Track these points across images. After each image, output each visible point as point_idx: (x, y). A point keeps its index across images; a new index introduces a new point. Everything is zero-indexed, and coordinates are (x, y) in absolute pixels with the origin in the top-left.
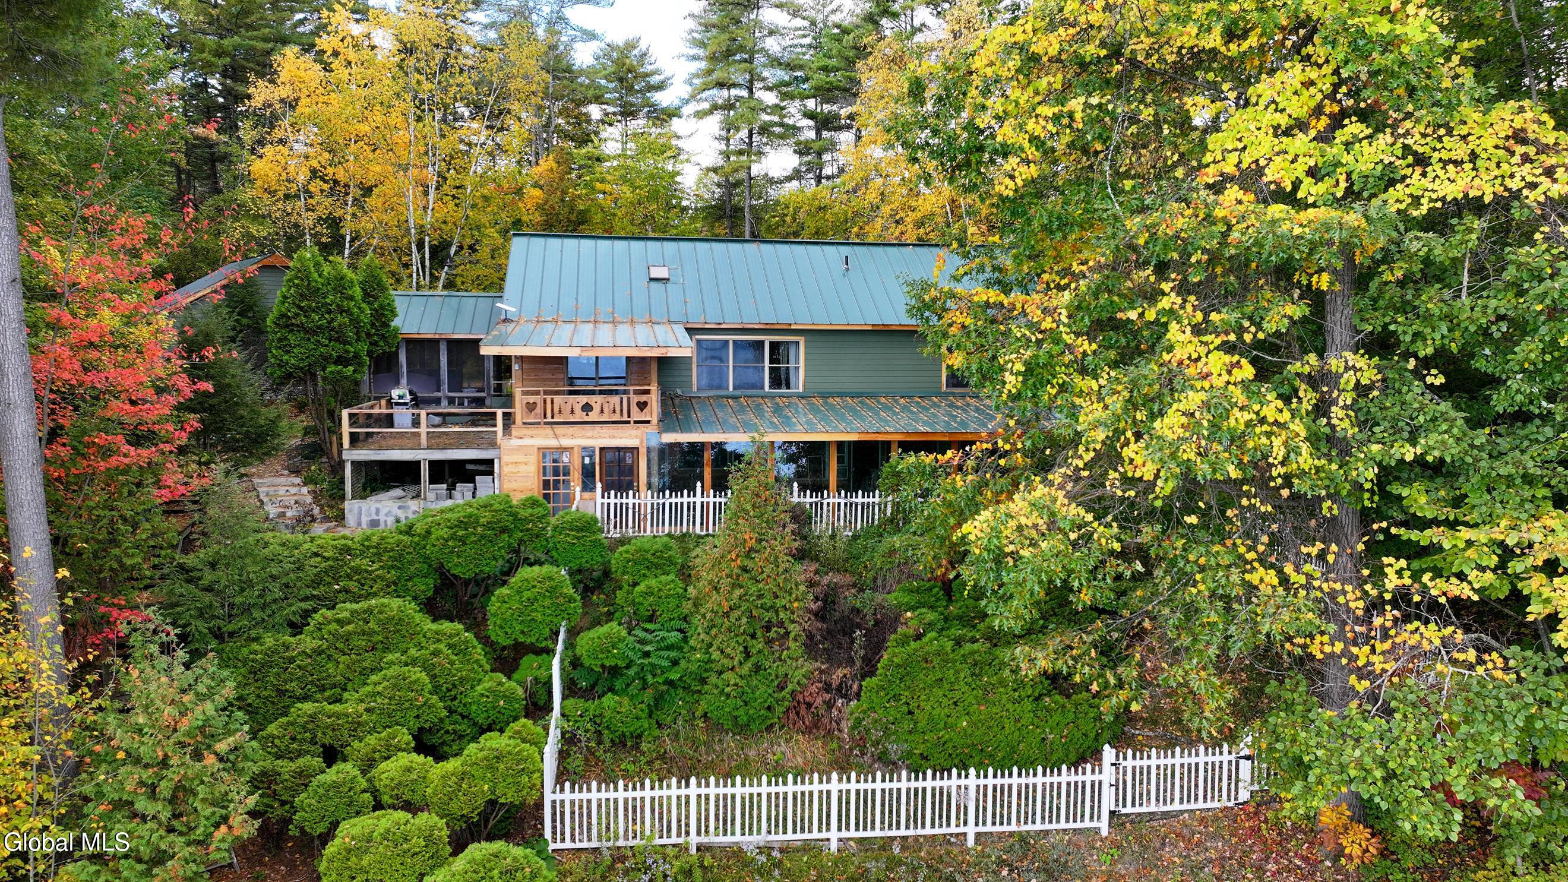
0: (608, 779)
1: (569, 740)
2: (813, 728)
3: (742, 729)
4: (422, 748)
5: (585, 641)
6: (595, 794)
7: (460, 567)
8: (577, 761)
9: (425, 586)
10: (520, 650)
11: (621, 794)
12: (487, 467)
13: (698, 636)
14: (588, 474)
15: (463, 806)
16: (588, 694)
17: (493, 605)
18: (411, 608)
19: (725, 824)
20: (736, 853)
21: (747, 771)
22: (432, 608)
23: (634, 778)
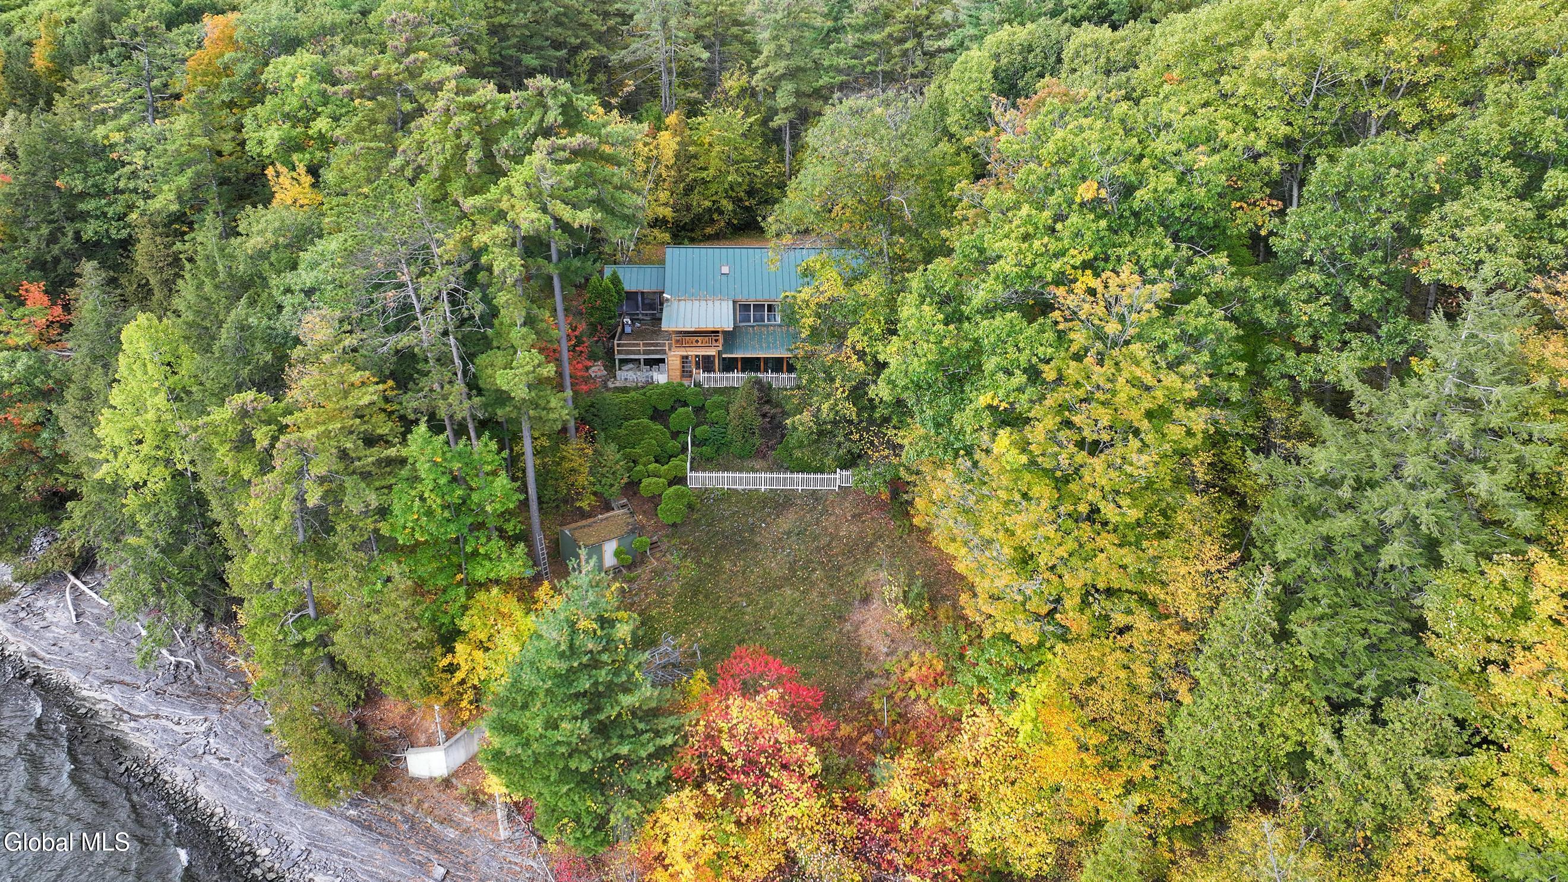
0: (704, 471)
1: (693, 459)
2: (764, 457)
3: (741, 457)
4: (657, 461)
5: (698, 430)
6: (700, 474)
7: (661, 408)
8: (695, 464)
9: (650, 412)
10: (679, 432)
11: (707, 474)
12: (662, 361)
13: (730, 432)
14: (697, 363)
15: (671, 477)
16: (698, 446)
17: (671, 420)
18: (645, 421)
19: (735, 483)
20: (736, 490)
21: (741, 471)
22: (652, 418)
23: (711, 471)
